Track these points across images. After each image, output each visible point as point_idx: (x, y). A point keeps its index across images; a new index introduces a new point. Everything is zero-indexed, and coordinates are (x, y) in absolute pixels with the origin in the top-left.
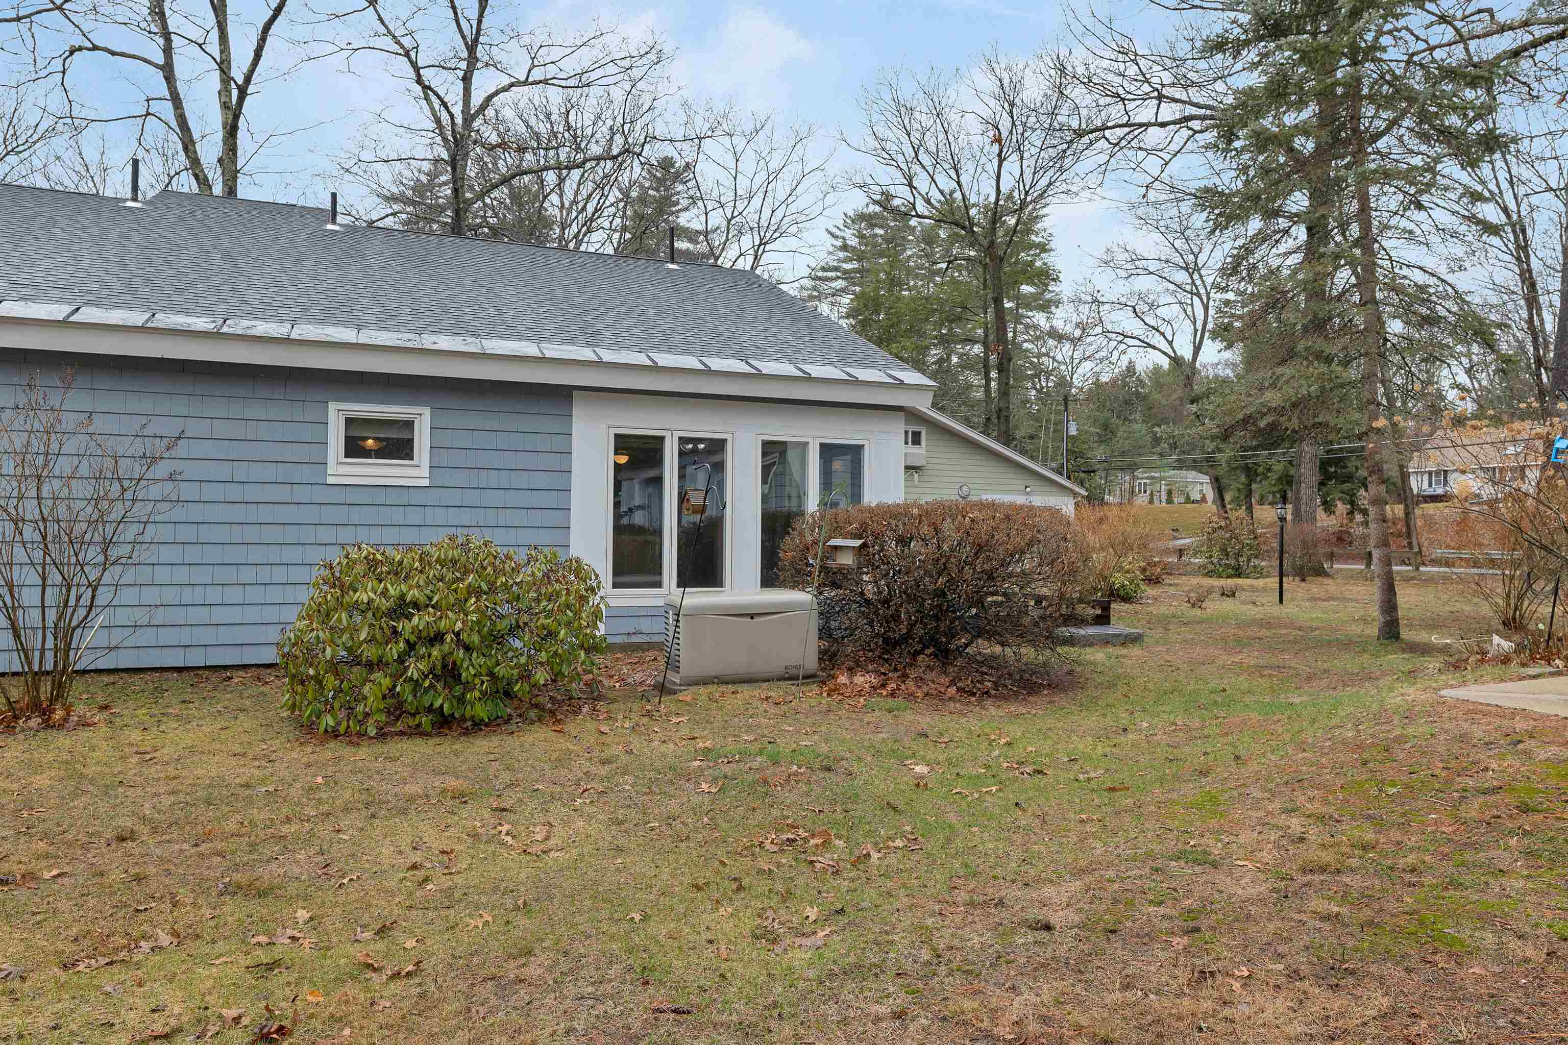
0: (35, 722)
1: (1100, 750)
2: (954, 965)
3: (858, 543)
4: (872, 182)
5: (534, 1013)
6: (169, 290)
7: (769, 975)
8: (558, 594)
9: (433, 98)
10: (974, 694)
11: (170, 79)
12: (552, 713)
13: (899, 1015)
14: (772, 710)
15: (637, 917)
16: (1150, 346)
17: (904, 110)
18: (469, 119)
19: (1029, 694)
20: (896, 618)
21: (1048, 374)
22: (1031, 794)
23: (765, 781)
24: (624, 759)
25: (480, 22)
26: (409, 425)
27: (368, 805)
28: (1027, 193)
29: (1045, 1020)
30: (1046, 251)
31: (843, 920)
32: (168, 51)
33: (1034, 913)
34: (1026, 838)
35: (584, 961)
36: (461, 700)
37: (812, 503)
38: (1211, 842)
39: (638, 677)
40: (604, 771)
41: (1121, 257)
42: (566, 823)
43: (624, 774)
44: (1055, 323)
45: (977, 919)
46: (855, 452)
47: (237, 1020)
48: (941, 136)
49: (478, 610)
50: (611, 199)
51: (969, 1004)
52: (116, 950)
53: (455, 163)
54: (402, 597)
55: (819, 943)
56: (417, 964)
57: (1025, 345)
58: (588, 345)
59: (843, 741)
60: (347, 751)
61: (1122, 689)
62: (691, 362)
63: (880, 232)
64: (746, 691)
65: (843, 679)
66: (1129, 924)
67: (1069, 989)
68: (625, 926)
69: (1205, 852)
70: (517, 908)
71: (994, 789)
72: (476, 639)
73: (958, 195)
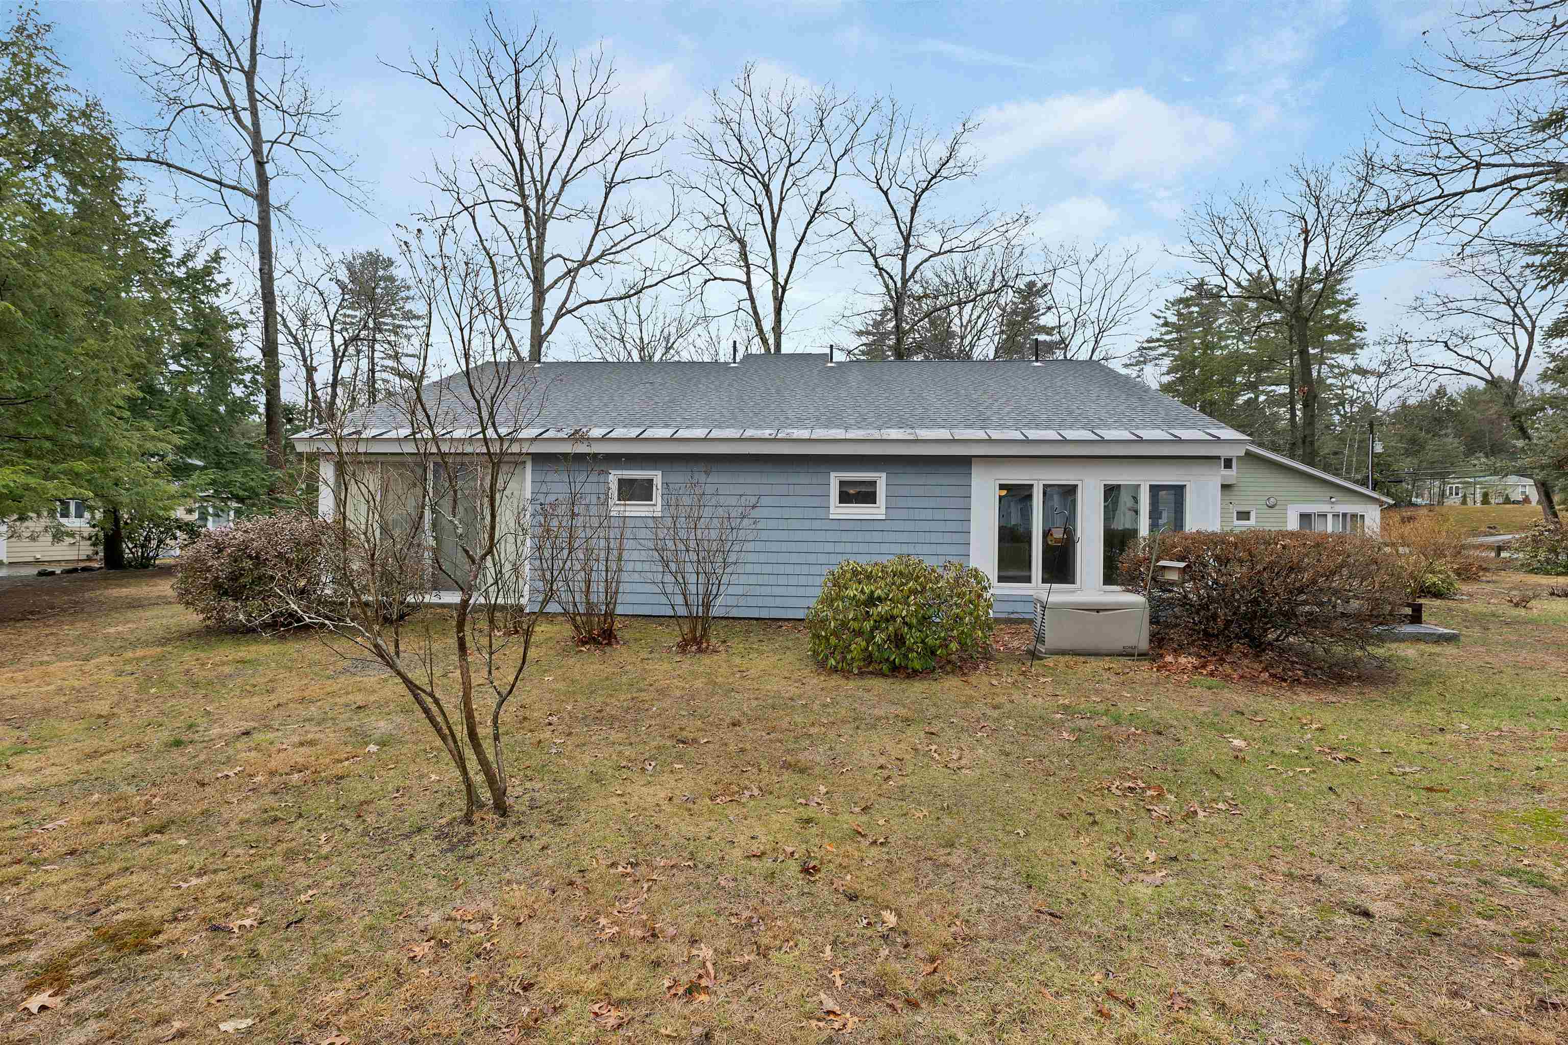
0: (694, 648)
1: (1414, 747)
2: (1277, 929)
3: (1182, 565)
4: (1189, 276)
5: (956, 891)
6: (751, 415)
7: (1119, 901)
8: (964, 594)
9: (885, 274)
10: (1285, 681)
11: (749, 289)
12: (961, 668)
13: (1227, 963)
14: (1114, 679)
15: (1022, 834)
16: (1463, 373)
17: (1217, 221)
18: (905, 282)
19: (1339, 684)
20: (1215, 617)
21: (1352, 402)
22: (1344, 780)
23: (1110, 738)
24: (1008, 706)
25: (911, 222)
26: (873, 484)
27: (855, 720)
28: (1332, 265)
29: (1365, 1002)
30: (1350, 306)
31: (1177, 867)
32: (748, 274)
33: (1352, 897)
34: (1341, 822)
35: (988, 858)
36: (906, 656)
37: (1144, 530)
38: (1549, 865)
39: (1016, 644)
40: (995, 714)
41: (1431, 301)
42: (972, 749)
43: (1008, 718)
44: (1359, 362)
45: (1296, 891)
46: (1179, 491)
47: (792, 854)
48: (1251, 233)
49: (915, 604)
50: (994, 316)
51: (1292, 970)
52: (734, 794)
53: (897, 311)
54: (872, 592)
55: (1158, 883)
56: (886, 838)
57: (1329, 381)
58: (982, 428)
59: (1171, 710)
60: (843, 682)
61: (1436, 689)
62: (1051, 435)
63: (1196, 309)
64: (1095, 664)
65: (1169, 659)
66: (1455, 931)
67: (1393, 982)
68: (1014, 838)
69: (1542, 876)
70: (943, 809)
71: (1308, 770)
72: (914, 621)
73: (1265, 273)
